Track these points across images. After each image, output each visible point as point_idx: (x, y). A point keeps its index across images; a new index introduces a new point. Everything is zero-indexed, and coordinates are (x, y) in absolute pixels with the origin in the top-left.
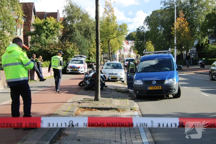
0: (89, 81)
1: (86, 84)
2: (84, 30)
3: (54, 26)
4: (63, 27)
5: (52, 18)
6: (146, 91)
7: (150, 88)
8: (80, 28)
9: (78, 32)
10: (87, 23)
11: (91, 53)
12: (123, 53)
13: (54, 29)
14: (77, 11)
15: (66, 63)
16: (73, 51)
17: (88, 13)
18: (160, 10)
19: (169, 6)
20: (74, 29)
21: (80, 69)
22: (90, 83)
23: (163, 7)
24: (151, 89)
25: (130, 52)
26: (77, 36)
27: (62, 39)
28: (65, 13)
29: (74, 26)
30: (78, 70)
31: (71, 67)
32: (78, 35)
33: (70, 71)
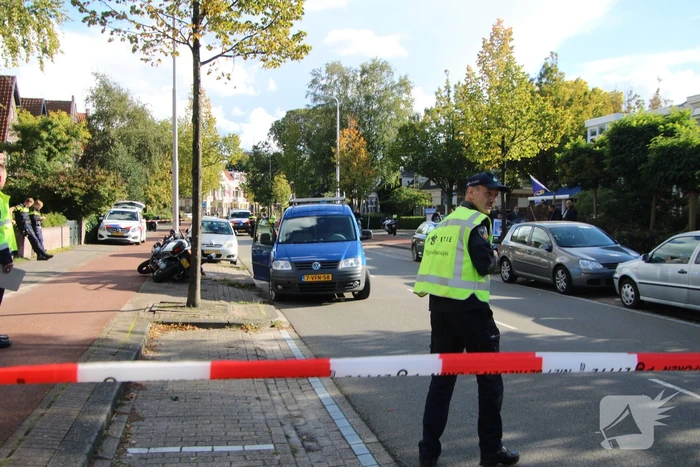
0: (164, 261)
1: (158, 267)
2: (135, 144)
3: (67, 133)
4: (89, 136)
5: (64, 114)
6: (300, 284)
7: (307, 278)
8: (126, 139)
9: (121, 148)
10: (141, 128)
11: (150, 196)
12: (221, 199)
13: (67, 138)
14: (121, 101)
15: (97, 218)
16: (114, 191)
17: (147, 107)
18: (306, 110)
19: (323, 102)
20: (113, 140)
21: (130, 233)
22: (167, 266)
23: (310, 103)
24: (310, 280)
25: (237, 195)
26: (120, 156)
27: (83, 162)
28: (91, 104)
29: (113, 133)
30: (125, 235)
31: (109, 228)
32: (122, 155)
33: (106, 238)
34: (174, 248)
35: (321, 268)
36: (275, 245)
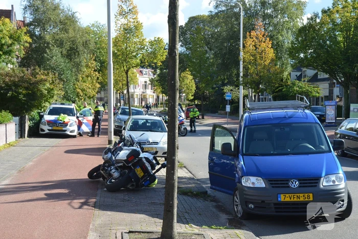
0: (116, 169)
1: (110, 175)
2: (67, 45)
3: (11, 37)
4: (30, 40)
5: (7, 20)
6: (275, 204)
7: (283, 198)
8: (60, 44)
9: (56, 50)
10: (71, 33)
13: (10, 42)
14: (54, 10)
15: (39, 113)
16: (52, 89)
17: (77, 15)
19: (224, 8)
20: (48, 43)
21: (68, 127)
22: (121, 175)
23: (213, 10)
24: (288, 199)
26: (54, 58)
27: (25, 62)
28: (28, 12)
29: (48, 38)
30: (64, 129)
31: (50, 123)
32: (56, 56)
33: (47, 131)
34: (128, 156)
35: (299, 187)
36: (241, 157)
